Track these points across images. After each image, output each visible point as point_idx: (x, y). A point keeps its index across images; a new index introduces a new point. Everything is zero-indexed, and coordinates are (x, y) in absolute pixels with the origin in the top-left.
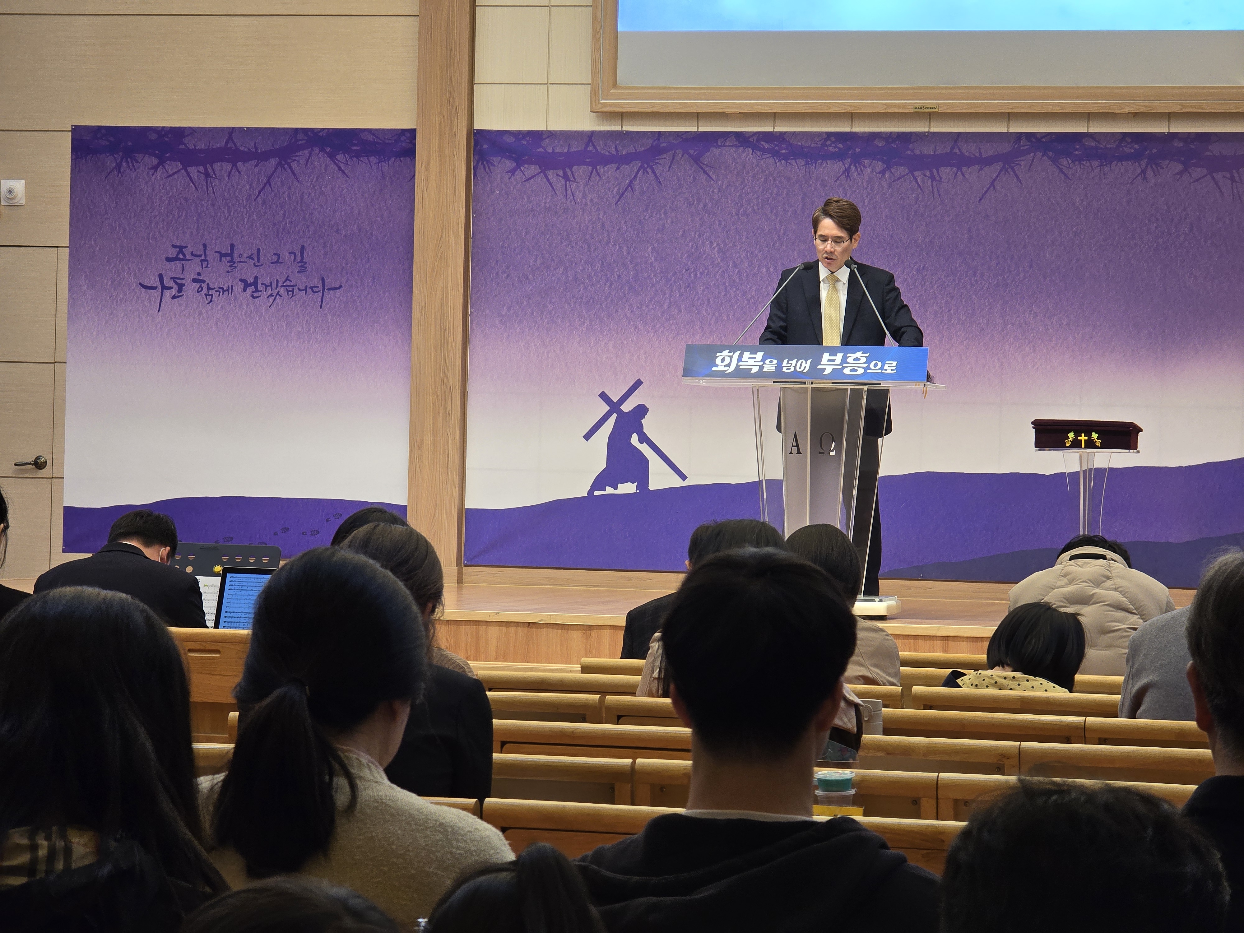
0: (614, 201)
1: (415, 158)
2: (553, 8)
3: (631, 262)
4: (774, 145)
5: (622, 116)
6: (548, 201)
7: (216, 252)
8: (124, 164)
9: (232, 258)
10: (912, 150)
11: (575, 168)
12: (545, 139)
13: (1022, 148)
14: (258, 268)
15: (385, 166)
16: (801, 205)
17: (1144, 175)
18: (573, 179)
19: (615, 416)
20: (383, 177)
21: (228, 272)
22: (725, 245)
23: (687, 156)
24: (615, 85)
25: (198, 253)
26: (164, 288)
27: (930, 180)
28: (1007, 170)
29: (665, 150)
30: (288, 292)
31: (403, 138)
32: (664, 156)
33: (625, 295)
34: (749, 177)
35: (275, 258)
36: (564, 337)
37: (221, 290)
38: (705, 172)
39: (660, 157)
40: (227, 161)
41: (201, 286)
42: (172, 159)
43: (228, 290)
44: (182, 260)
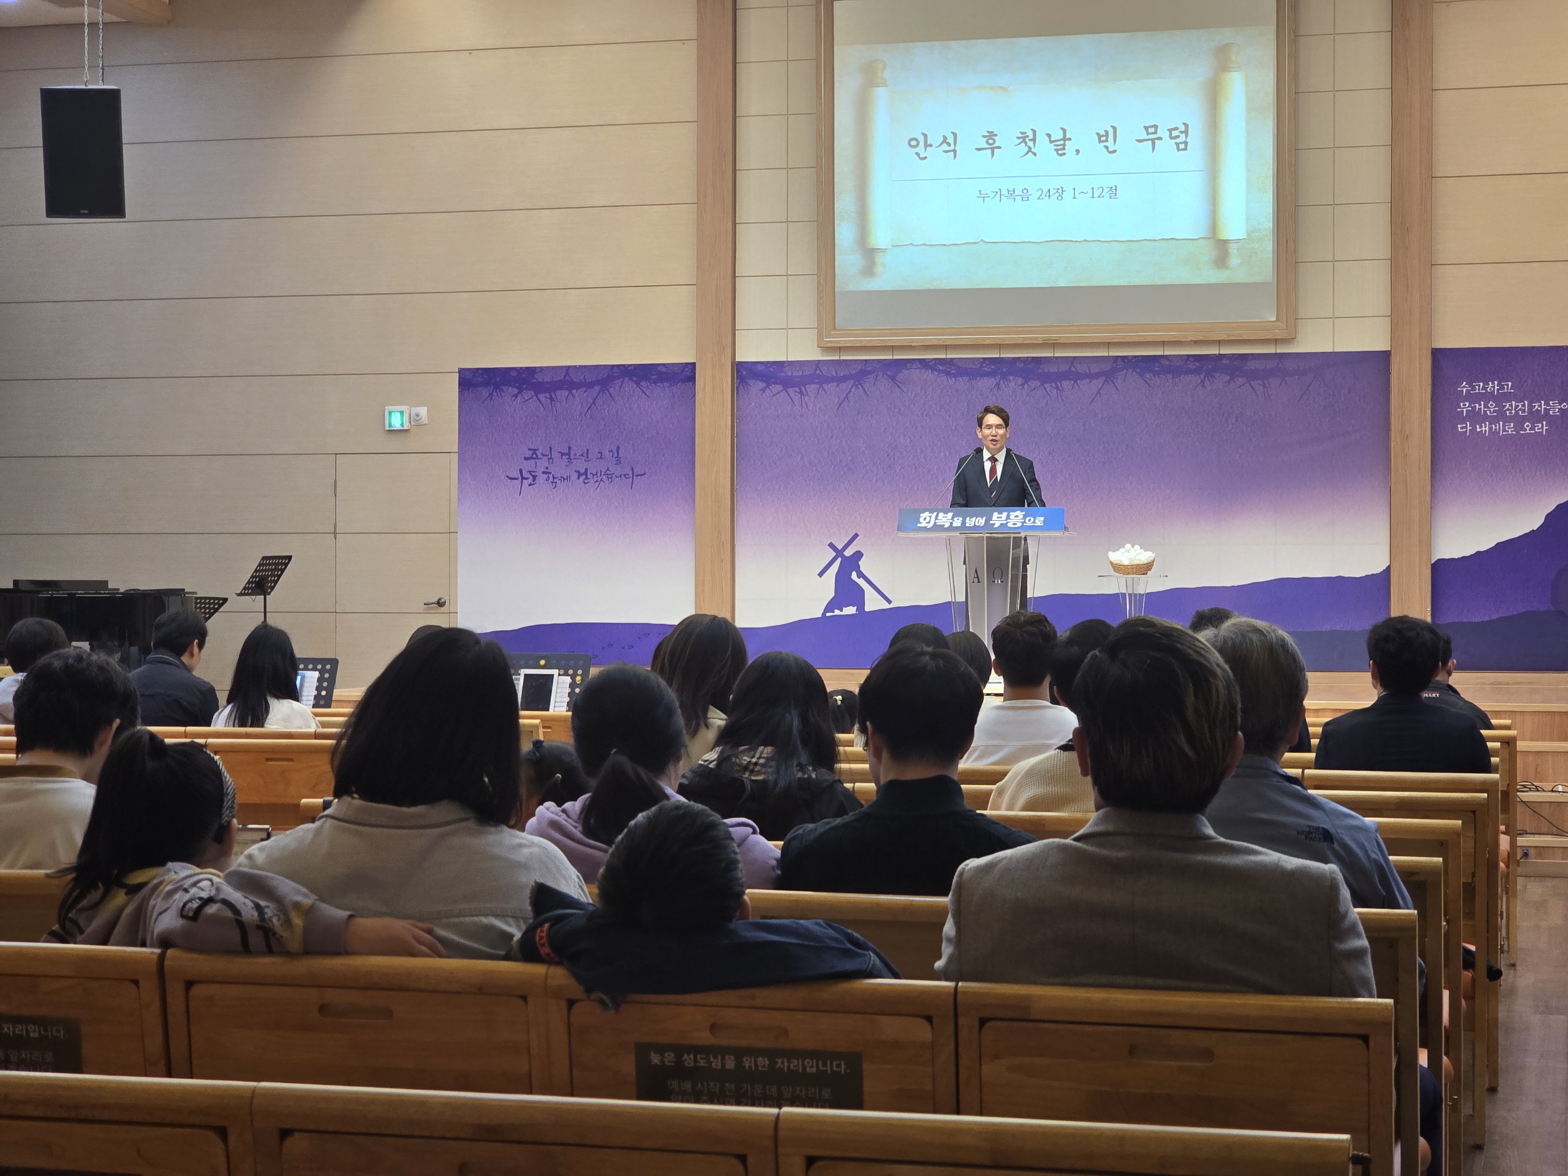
0: (835, 409)
1: (695, 382)
2: (789, 277)
3: (849, 451)
4: (946, 367)
5: (840, 349)
6: (789, 409)
7: (559, 452)
8: (495, 394)
9: (570, 456)
10: (1043, 369)
11: (807, 386)
12: (786, 366)
13: (1118, 367)
14: (587, 463)
15: (674, 389)
16: (966, 410)
17: (1203, 384)
18: (806, 394)
19: (840, 559)
20: (673, 396)
21: (567, 466)
22: (914, 437)
23: (886, 376)
24: (834, 328)
25: (546, 454)
26: (523, 478)
27: (1055, 391)
28: (1108, 382)
29: (870, 373)
30: (608, 478)
31: (686, 369)
32: (870, 376)
33: (845, 473)
34: (930, 389)
35: (599, 456)
36: (802, 504)
37: (562, 479)
38: (899, 387)
39: (867, 377)
40: (566, 389)
41: (548, 477)
42: (526, 389)
43: (567, 479)
44: (535, 458)
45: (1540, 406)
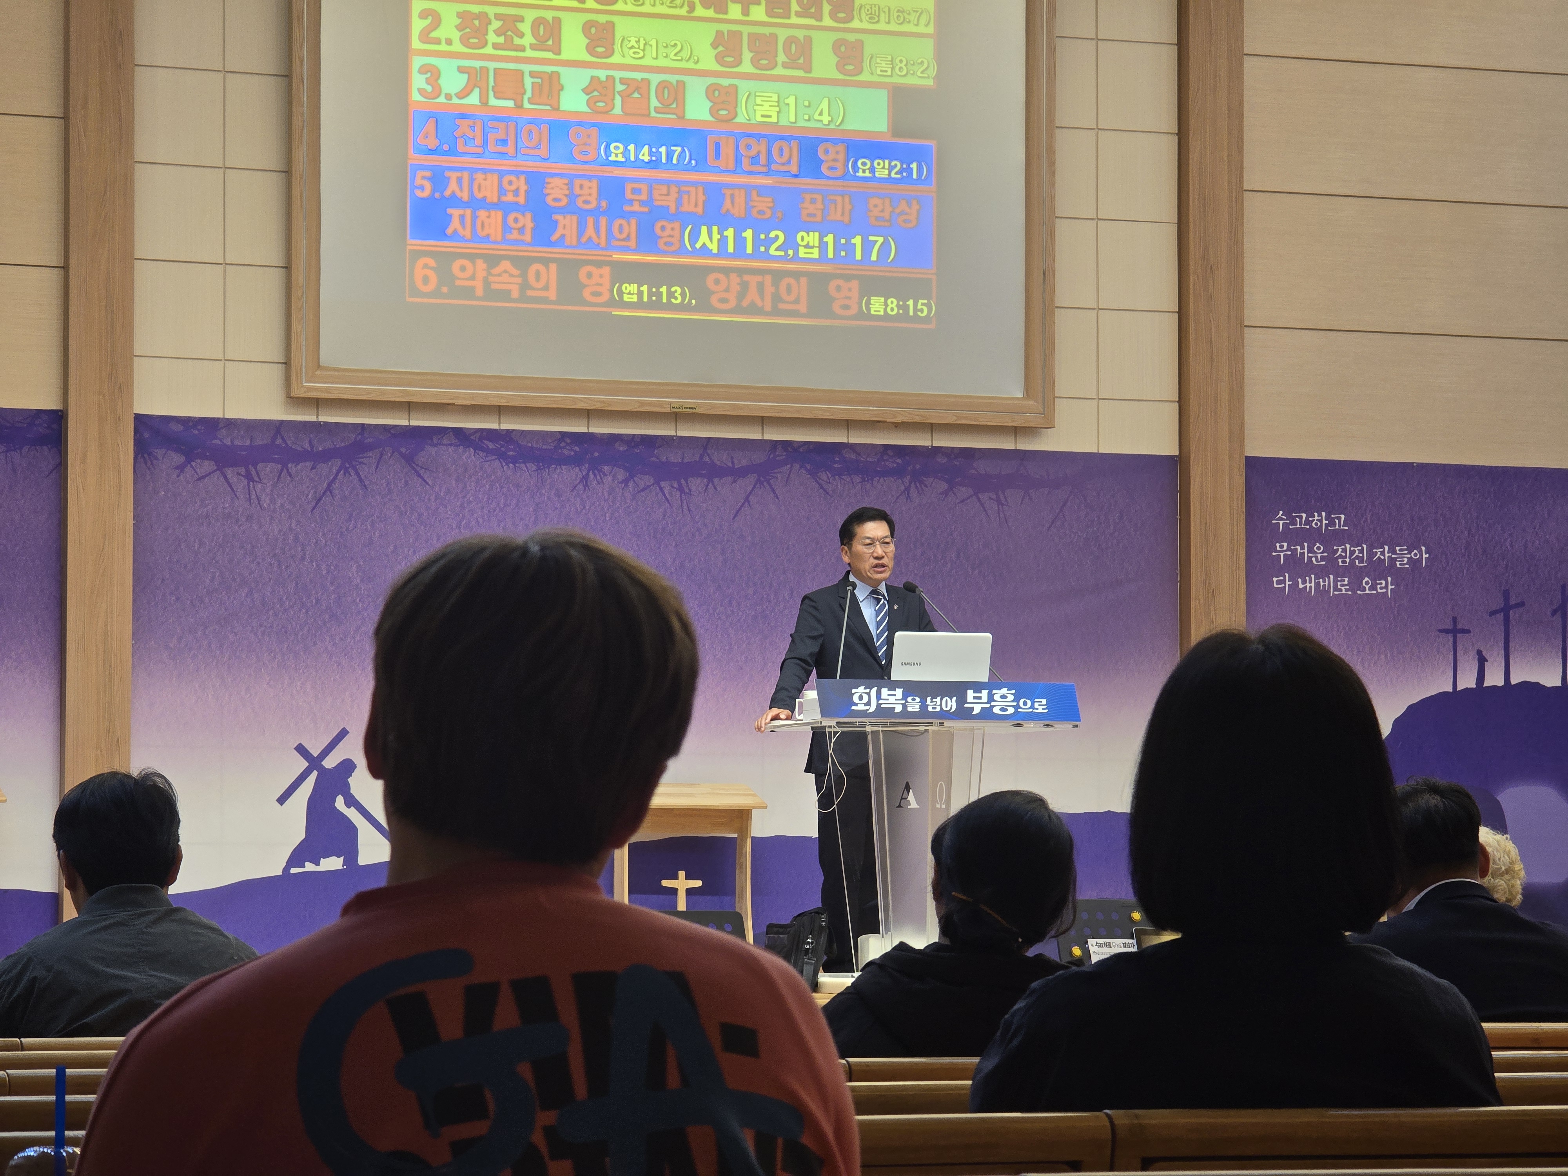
0: (310, 508)
2: (227, 267)
3: (331, 583)
4: (499, 445)
6: (226, 504)
10: (657, 457)
11: (260, 466)
12: (222, 428)
13: (777, 459)
17: (908, 494)
18: (257, 479)
19: (315, 774)
23: (398, 455)
24: (317, 366)
27: (678, 492)
28: (762, 483)
29: (370, 448)
32: (369, 454)
34: (471, 482)
36: (250, 675)
38: (419, 475)
39: (365, 455)
45: (1383, 553)
